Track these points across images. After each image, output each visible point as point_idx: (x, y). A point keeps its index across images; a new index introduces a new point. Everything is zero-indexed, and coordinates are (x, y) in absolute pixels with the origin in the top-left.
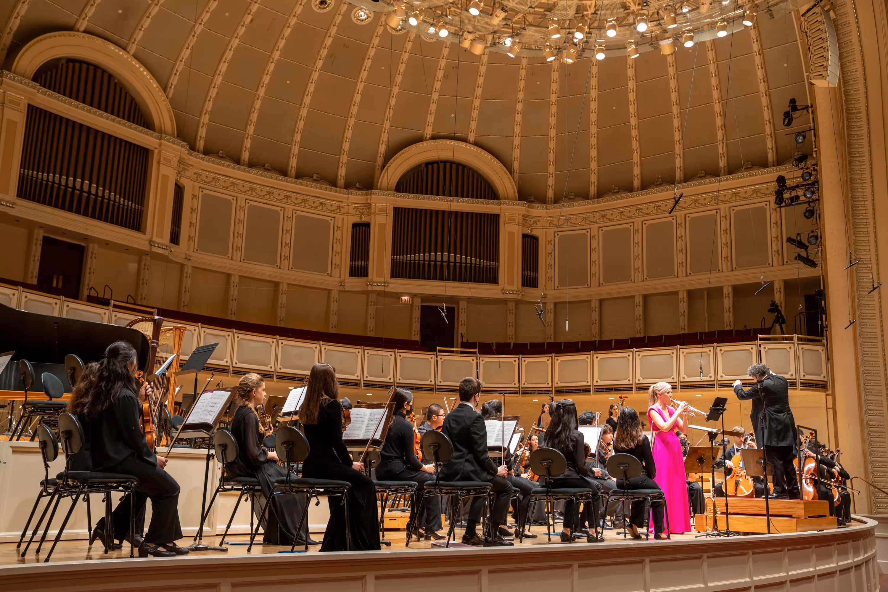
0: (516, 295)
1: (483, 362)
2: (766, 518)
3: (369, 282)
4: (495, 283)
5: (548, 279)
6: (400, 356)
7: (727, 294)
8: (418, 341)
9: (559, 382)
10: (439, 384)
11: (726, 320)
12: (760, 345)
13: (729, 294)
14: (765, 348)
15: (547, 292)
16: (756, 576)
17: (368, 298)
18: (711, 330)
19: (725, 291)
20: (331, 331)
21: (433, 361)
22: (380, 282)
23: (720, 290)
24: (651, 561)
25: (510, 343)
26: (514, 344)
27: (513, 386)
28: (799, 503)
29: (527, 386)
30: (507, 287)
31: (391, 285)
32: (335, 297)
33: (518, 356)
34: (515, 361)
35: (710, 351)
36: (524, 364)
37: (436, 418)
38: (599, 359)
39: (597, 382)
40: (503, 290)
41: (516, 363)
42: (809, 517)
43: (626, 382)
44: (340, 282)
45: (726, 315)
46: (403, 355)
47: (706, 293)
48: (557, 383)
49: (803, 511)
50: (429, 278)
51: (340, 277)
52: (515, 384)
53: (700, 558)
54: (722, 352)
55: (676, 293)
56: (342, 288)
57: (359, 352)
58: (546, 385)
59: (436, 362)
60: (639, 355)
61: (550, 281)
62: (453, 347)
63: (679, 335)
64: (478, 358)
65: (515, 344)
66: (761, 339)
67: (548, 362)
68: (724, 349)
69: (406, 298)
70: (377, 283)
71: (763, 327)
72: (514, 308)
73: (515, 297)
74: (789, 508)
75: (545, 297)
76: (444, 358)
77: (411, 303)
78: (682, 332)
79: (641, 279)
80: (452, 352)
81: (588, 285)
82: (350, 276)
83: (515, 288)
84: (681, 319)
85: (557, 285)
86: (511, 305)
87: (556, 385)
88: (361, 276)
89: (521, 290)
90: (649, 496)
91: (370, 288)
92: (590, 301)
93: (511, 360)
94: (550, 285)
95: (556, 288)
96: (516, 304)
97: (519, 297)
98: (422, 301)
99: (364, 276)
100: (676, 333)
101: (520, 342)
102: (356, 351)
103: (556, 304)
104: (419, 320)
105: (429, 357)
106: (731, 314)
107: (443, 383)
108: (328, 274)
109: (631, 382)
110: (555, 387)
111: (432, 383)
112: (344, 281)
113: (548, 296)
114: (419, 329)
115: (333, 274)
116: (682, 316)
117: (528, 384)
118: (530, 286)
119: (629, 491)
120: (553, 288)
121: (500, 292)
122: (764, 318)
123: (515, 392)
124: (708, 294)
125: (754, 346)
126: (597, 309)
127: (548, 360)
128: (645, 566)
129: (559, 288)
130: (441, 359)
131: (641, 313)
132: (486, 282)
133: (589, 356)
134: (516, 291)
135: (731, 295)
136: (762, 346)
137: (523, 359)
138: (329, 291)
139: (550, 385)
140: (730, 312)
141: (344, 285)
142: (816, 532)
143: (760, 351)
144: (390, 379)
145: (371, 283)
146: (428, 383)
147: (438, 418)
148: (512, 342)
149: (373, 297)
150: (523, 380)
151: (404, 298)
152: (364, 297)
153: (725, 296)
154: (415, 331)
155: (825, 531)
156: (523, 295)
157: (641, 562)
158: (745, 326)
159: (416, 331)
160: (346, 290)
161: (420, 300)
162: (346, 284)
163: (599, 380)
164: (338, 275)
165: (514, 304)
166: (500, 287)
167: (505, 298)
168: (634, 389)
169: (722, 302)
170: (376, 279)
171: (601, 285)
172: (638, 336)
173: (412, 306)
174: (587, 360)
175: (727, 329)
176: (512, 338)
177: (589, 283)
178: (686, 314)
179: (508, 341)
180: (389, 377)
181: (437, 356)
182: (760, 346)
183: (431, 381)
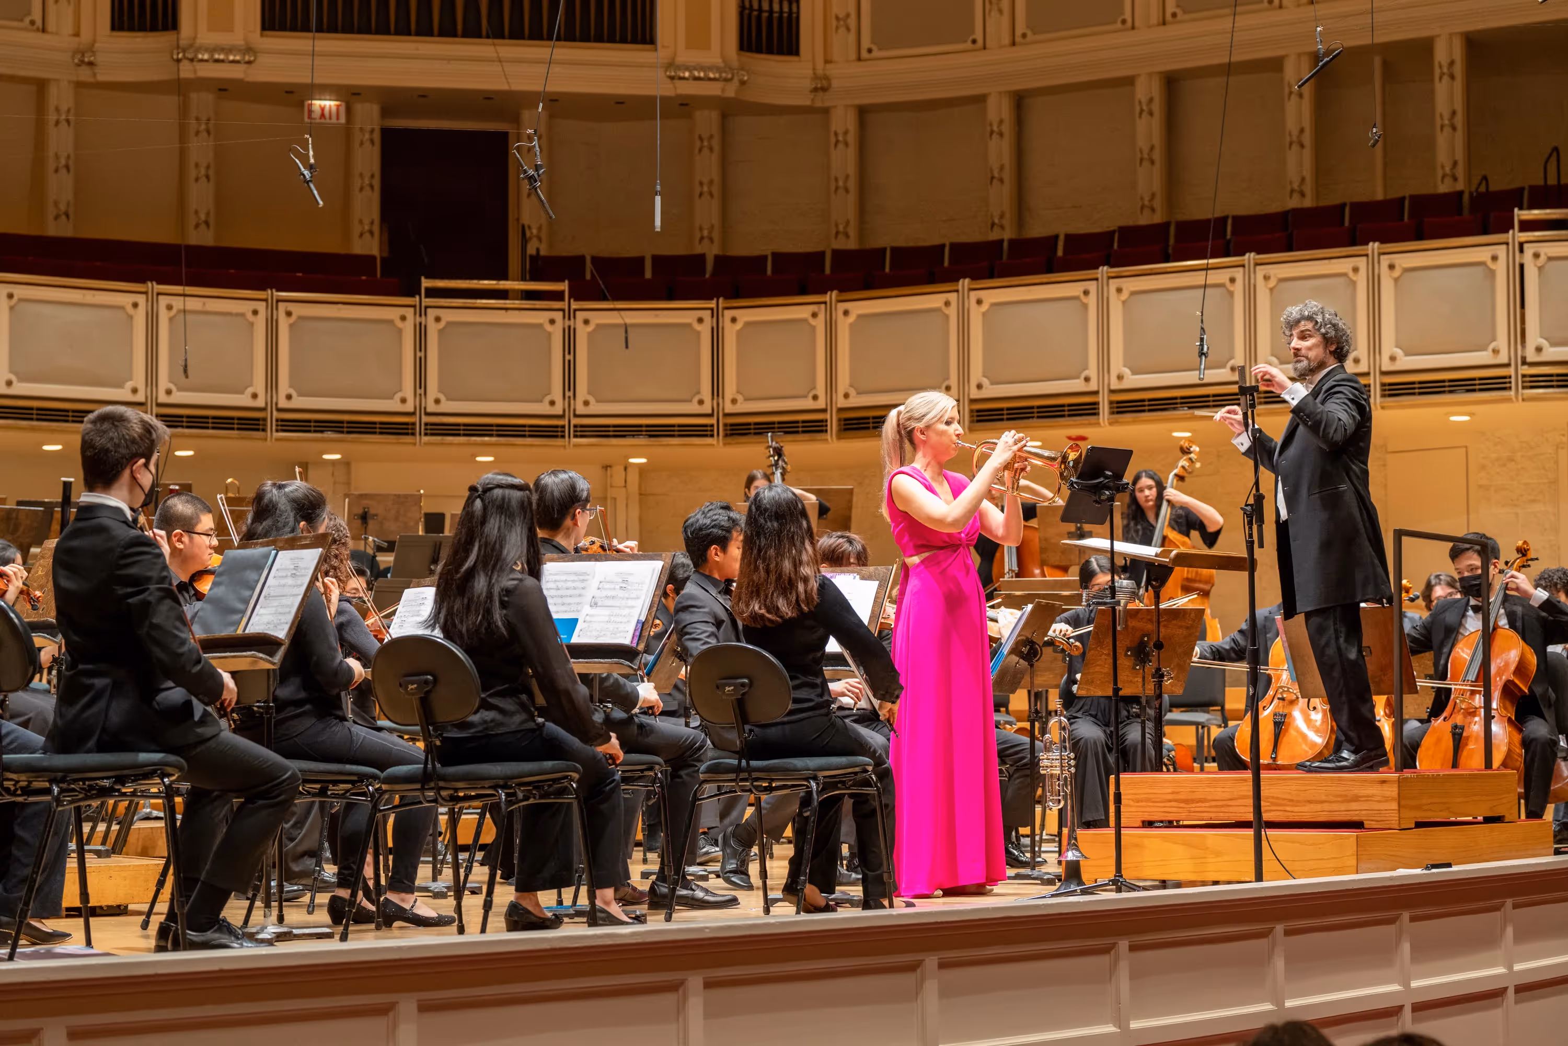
0: (719, 85)
1: (590, 328)
2: (1250, 832)
3: (184, 51)
4: (644, 42)
5: (834, 23)
6: (289, 314)
7: (1445, 63)
8: (373, 258)
9: (852, 392)
10: (432, 408)
11: (1443, 157)
12: (1521, 245)
13: (1452, 63)
14: (1536, 256)
15: (832, 70)
16: (1138, 1017)
17: (184, 110)
18: (1393, 194)
19: (1441, 55)
20: (53, 230)
21: (408, 329)
22: (222, 50)
23: (1425, 47)
24: (709, 985)
25: (702, 258)
26: (717, 258)
27: (694, 408)
28: (1384, 782)
29: (743, 406)
30: (685, 56)
31: (263, 60)
32: (64, 108)
33: (713, 304)
34: (700, 320)
35: (1356, 270)
36: (730, 333)
37: (186, 539)
38: (985, 307)
39: (979, 387)
40: (670, 65)
41: (705, 330)
42: (1419, 825)
43: (1077, 385)
44: (76, 52)
45: (1442, 139)
46: (298, 310)
47: (1377, 61)
48: (846, 396)
49: (1394, 806)
50: (403, 30)
51: (77, 34)
52: (701, 402)
53: (912, 967)
54: (1397, 273)
55: (1275, 65)
56: (85, 74)
57: (135, 305)
58: (809, 404)
59: (421, 334)
60: (1119, 290)
61: (842, 30)
62: (505, 277)
63: (1285, 215)
64: (570, 314)
65: (720, 260)
66: (1527, 226)
67: (813, 322)
68: (1405, 261)
69: (326, 104)
70: (212, 50)
71: (1552, 181)
72: (715, 130)
73: (713, 89)
74: (1356, 799)
75: (824, 89)
76: (448, 316)
77: (343, 120)
78: (1294, 203)
79: (1155, 18)
80: (502, 294)
81: (974, 42)
82: (113, 28)
83: (713, 57)
84: (1292, 156)
85: (866, 43)
86: (707, 121)
87: (842, 403)
88: (154, 28)
89: (735, 64)
90: (815, 778)
91: (186, 71)
92: (981, 99)
93: (688, 318)
94: (843, 43)
95: (864, 54)
96: (724, 116)
97: (731, 91)
98: (386, 112)
99: (165, 28)
100: (1274, 207)
101: (741, 249)
102: (125, 300)
103: (863, 112)
104: (377, 183)
105: (392, 314)
106: (1460, 136)
107: (446, 407)
108: (32, 23)
109: (1093, 386)
110: (840, 410)
111: (409, 407)
112: (91, 48)
113: (835, 83)
114: (375, 214)
115: (51, 25)
116: (1295, 147)
117: (747, 399)
118: (770, 51)
119: (753, 763)
120: (853, 56)
121: (660, 74)
122: (1556, 149)
123: (703, 431)
124: (1385, 64)
125: (1501, 251)
126: (1006, 128)
127: (814, 315)
128: (685, 998)
129: (876, 53)
130: (438, 319)
131: (1157, 139)
132: (611, 40)
133: (952, 297)
134: (718, 69)
135: (1458, 70)
136: (1529, 250)
137: (728, 314)
138: (41, 86)
139: (821, 404)
140: (1454, 128)
141: (91, 64)
142: (1418, 871)
143: (1522, 266)
144: (255, 396)
145: (190, 53)
146: (393, 405)
147: (191, 539)
148: (711, 251)
149: (201, 102)
150: (730, 387)
151: (317, 104)
152: (171, 101)
153: (1437, 72)
154: (361, 222)
155: (1455, 868)
156: (743, 83)
157: (673, 987)
158: (1485, 178)
159: (367, 222)
160: (101, 78)
161: (375, 109)
162: (100, 59)
163: (985, 382)
164: (68, 28)
165: (715, 115)
166: (661, 54)
167: (679, 96)
168: (1104, 408)
169: (1431, 95)
170: (206, 38)
171: (1018, 39)
172: (1144, 220)
173: (347, 131)
174: (946, 311)
175: (1443, 188)
176: (711, 240)
177: (979, 36)
178: (1307, 139)
179: (698, 250)
180: (250, 390)
181: (422, 311)
182: (1521, 250)
183: (403, 401)
